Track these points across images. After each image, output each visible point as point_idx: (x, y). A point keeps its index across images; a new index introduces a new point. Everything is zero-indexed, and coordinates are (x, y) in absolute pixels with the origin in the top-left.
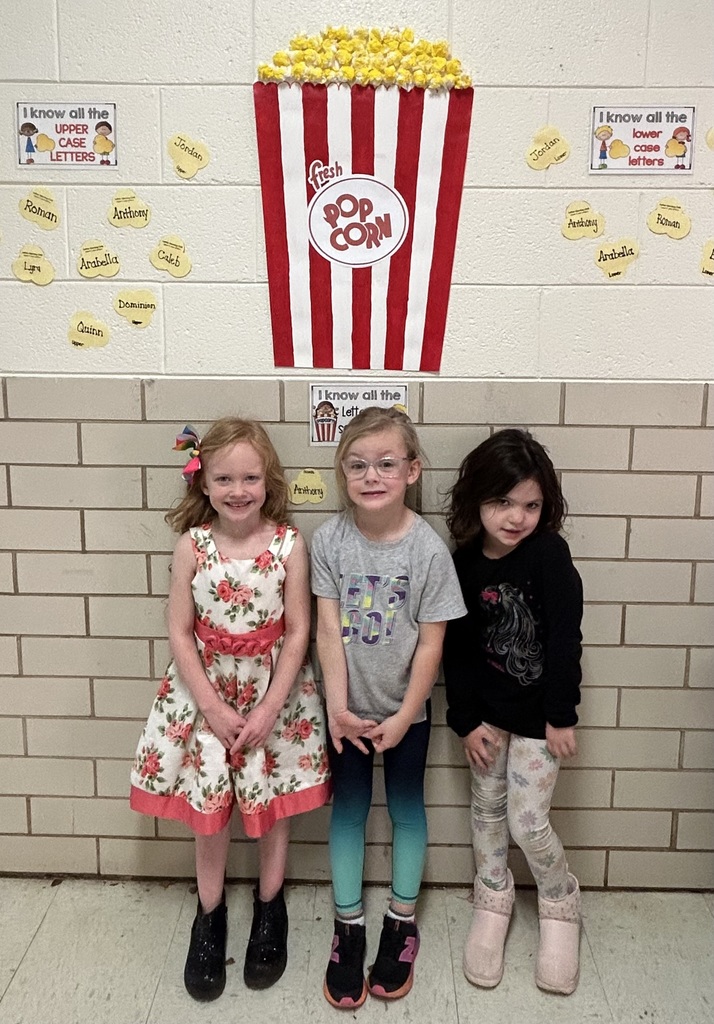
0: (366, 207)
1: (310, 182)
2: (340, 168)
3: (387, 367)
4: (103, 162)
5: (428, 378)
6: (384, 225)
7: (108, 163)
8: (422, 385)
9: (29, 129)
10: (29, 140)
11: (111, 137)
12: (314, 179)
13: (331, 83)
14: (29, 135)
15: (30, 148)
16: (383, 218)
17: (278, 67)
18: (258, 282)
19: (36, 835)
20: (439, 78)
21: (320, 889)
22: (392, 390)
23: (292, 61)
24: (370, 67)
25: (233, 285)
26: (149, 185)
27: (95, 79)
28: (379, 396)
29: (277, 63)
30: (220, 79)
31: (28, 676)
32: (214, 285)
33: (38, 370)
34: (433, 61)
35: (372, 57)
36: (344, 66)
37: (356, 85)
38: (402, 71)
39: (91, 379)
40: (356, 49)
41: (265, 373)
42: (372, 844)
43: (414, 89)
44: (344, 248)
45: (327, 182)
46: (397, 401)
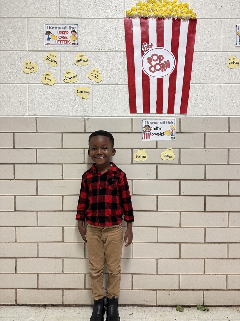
0: (161, 58)
1: (143, 50)
2: (153, 45)
3: (168, 113)
4: (73, 44)
5: (182, 116)
6: (167, 64)
7: (75, 44)
8: (180, 119)
9: (49, 33)
10: (49, 37)
11: (76, 35)
12: (144, 49)
15: (49, 39)
16: (167, 62)
17: (132, 12)
18: (125, 84)
19: (40, 289)
20: (186, 14)
21: (146, 308)
22: (170, 121)
23: (137, 10)
24: (163, 12)
25: (116, 85)
26: (89, 51)
27: (71, 17)
28: (166, 123)
29: (133, 10)
30: (113, 17)
31: (40, 227)
32: (109, 85)
33: (48, 115)
34: (184, 10)
35: (164, 9)
36: (155, 11)
37: (158, 18)
38: (174, 12)
39: (67, 118)
40: (158, 5)
41: (127, 116)
42: (164, 290)
43: (178, 19)
44: (154, 72)
45: (148, 50)
46: (172, 125)
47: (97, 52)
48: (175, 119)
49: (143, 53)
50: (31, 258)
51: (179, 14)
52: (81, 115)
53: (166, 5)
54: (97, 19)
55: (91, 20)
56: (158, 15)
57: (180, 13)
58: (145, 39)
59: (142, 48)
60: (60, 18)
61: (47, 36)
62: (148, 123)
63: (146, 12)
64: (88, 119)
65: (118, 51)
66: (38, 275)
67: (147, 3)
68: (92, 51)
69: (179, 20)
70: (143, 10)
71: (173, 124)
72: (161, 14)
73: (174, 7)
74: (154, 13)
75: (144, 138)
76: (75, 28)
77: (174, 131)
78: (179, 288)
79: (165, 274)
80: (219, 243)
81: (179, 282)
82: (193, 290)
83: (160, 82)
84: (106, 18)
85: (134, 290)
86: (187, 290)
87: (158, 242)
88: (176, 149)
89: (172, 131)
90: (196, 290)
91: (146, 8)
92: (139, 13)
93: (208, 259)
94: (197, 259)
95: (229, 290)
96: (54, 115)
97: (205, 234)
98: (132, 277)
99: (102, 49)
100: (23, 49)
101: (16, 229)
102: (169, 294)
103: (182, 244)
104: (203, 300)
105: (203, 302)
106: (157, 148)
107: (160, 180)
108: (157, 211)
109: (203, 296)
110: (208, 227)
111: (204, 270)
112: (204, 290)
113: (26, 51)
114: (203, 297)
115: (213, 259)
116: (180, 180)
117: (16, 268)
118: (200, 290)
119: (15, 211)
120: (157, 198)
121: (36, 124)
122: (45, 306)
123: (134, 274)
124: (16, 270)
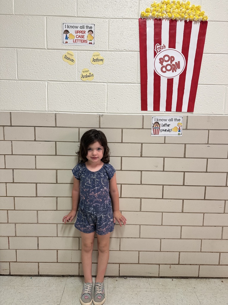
0: (172, 59)
1: (155, 51)
2: (165, 46)
3: (177, 111)
4: (90, 43)
5: (189, 114)
6: (178, 65)
7: (91, 43)
8: (187, 117)
9: (67, 32)
10: (66, 35)
11: (93, 35)
12: (157, 50)
13: (163, 19)
14: (66, 34)
15: (67, 38)
16: (178, 63)
17: (147, 13)
18: (137, 83)
19: (59, 263)
20: (198, 17)
21: (150, 279)
22: (178, 118)
23: (152, 11)
24: (176, 14)
25: (129, 84)
26: (104, 51)
27: (88, 16)
28: (174, 120)
29: (147, 12)
30: (128, 17)
31: (59, 210)
32: (123, 84)
33: (67, 111)
34: (196, 12)
35: (177, 10)
36: (168, 13)
37: (171, 19)
38: (186, 14)
39: (83, 114)
40: (172, 7)
41: (138, 113)
42: (166, 264)
43: (189, 21)
44: (165, 72)
45: (161, 51)
46: (179, 122)
47: (112, 52)
48: (183, 116)
49: (155, 54)
50: (51, 237)
51: (192, 17)
52: (96, 112)
53: (179, 7)
54: (113, 19)
55: (107, 20)
56: (171, 17)
57: (192, 15)
58: (158, 40)
59: (154, 48)
60: (77, 17)
61: (65, 35)
62: (157, 120)
63: (160, 14)
64: (103, 115)
65: (132, 51)
66: (57, 251)
67: (161, 4)
68: (107, 51)
69: (191, 22)
70: (157, 11)
71: (181, 122)
72: (174, 16)
73: (187, 9)
74: (167, 15)
75: (153, 134)
76: (92, 27)
77: (181, 128)
78: (179, 263)
79: (167, 252)
80: (215, 226)
81: (179, 258)
82: (191, 265)
83: (170, 82)
84: (121, 18)
85: (140, 264)
86: (185, 264)
87: (162, 225)
88: (182, 144)
89: (180, 128)
90: (193, 265)
91: (160, 10)
92: (153, 14)
93: (205, 239)
94: (196, 239)
95: (221, 265)
96: (72, 111)
97: (204, 218)
98: (139, 254)
99: (117, 48)
100: (42, 48)
101: (37, 212)
102: (170, 267)
103: (183, 227)
104: (199, 273)
105: (199, 274)
106: (165, 143)
107: (166, 171)
108: (163, 198)
109: (199, 269)
110: (206, 213)
111: (201, 248)
112: (200, 265)
113: (45, 49)
114: (199, 271)
115: (209, 239)
116: (184, 172)
117: (38, 245)
118: (196, 265)
119: (37, 196)
120: (163, 188)
121: (56, 119)
122: (63, 276)
123: (141, 251)
124: (38, 246)
